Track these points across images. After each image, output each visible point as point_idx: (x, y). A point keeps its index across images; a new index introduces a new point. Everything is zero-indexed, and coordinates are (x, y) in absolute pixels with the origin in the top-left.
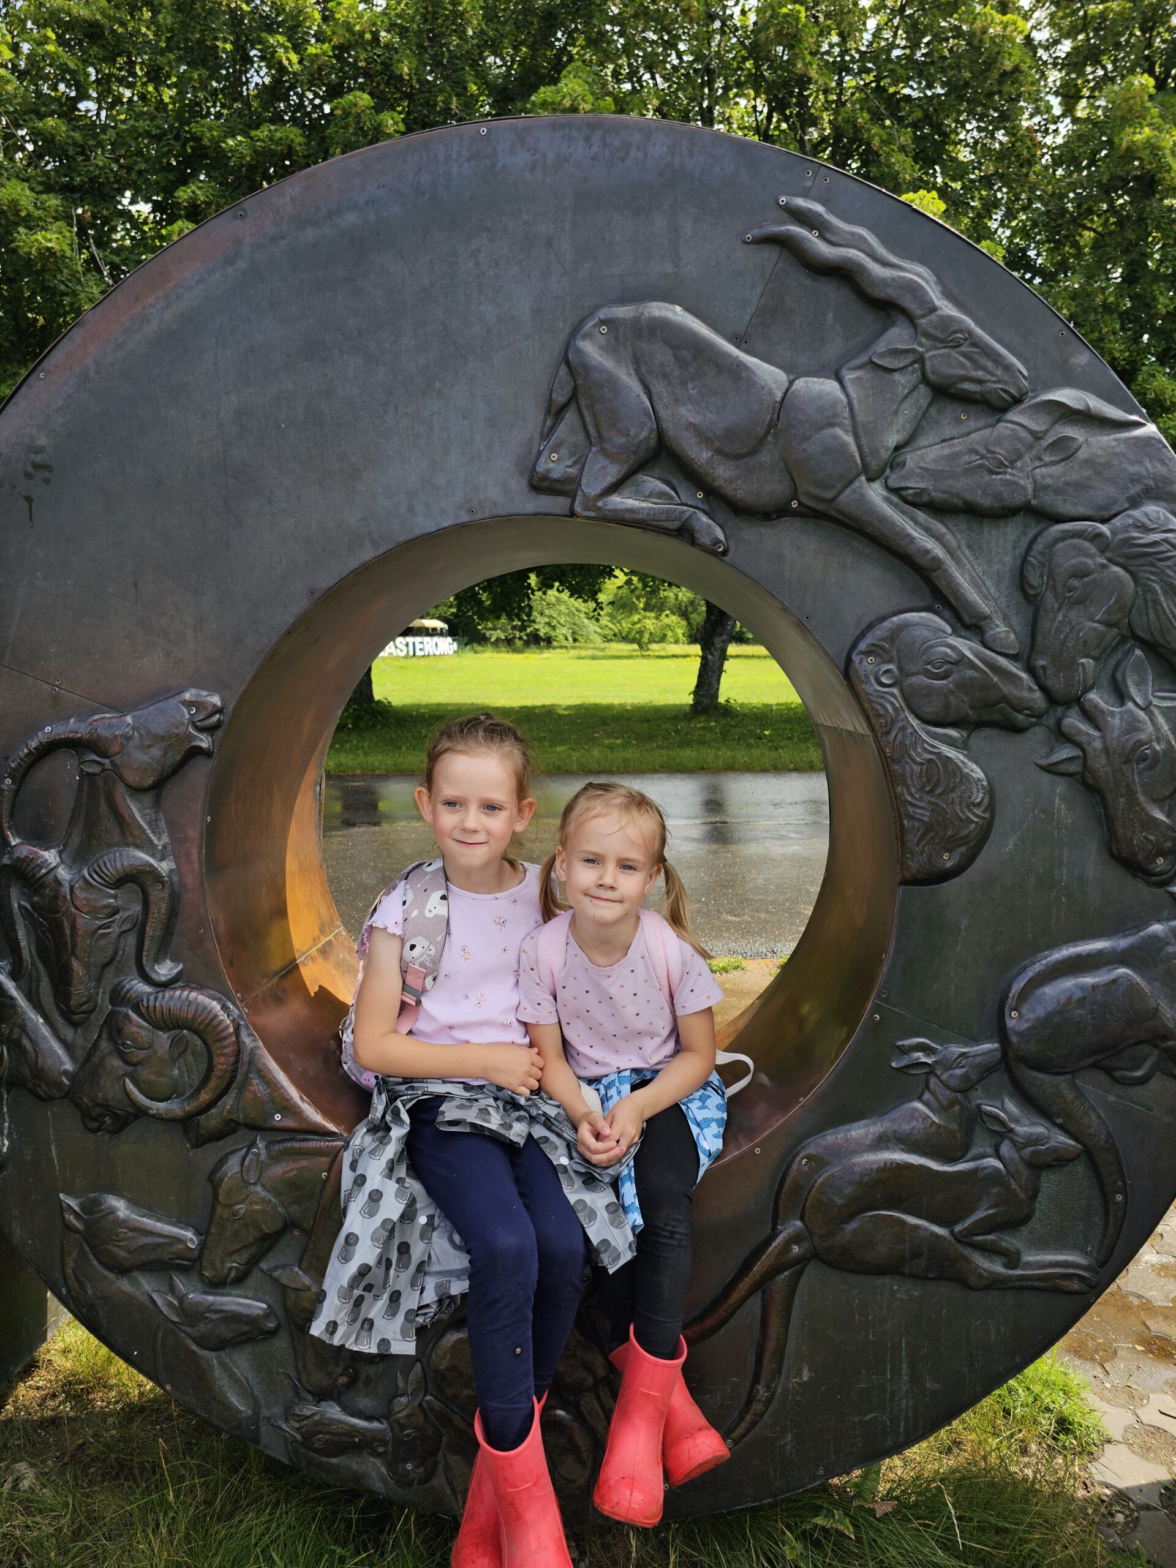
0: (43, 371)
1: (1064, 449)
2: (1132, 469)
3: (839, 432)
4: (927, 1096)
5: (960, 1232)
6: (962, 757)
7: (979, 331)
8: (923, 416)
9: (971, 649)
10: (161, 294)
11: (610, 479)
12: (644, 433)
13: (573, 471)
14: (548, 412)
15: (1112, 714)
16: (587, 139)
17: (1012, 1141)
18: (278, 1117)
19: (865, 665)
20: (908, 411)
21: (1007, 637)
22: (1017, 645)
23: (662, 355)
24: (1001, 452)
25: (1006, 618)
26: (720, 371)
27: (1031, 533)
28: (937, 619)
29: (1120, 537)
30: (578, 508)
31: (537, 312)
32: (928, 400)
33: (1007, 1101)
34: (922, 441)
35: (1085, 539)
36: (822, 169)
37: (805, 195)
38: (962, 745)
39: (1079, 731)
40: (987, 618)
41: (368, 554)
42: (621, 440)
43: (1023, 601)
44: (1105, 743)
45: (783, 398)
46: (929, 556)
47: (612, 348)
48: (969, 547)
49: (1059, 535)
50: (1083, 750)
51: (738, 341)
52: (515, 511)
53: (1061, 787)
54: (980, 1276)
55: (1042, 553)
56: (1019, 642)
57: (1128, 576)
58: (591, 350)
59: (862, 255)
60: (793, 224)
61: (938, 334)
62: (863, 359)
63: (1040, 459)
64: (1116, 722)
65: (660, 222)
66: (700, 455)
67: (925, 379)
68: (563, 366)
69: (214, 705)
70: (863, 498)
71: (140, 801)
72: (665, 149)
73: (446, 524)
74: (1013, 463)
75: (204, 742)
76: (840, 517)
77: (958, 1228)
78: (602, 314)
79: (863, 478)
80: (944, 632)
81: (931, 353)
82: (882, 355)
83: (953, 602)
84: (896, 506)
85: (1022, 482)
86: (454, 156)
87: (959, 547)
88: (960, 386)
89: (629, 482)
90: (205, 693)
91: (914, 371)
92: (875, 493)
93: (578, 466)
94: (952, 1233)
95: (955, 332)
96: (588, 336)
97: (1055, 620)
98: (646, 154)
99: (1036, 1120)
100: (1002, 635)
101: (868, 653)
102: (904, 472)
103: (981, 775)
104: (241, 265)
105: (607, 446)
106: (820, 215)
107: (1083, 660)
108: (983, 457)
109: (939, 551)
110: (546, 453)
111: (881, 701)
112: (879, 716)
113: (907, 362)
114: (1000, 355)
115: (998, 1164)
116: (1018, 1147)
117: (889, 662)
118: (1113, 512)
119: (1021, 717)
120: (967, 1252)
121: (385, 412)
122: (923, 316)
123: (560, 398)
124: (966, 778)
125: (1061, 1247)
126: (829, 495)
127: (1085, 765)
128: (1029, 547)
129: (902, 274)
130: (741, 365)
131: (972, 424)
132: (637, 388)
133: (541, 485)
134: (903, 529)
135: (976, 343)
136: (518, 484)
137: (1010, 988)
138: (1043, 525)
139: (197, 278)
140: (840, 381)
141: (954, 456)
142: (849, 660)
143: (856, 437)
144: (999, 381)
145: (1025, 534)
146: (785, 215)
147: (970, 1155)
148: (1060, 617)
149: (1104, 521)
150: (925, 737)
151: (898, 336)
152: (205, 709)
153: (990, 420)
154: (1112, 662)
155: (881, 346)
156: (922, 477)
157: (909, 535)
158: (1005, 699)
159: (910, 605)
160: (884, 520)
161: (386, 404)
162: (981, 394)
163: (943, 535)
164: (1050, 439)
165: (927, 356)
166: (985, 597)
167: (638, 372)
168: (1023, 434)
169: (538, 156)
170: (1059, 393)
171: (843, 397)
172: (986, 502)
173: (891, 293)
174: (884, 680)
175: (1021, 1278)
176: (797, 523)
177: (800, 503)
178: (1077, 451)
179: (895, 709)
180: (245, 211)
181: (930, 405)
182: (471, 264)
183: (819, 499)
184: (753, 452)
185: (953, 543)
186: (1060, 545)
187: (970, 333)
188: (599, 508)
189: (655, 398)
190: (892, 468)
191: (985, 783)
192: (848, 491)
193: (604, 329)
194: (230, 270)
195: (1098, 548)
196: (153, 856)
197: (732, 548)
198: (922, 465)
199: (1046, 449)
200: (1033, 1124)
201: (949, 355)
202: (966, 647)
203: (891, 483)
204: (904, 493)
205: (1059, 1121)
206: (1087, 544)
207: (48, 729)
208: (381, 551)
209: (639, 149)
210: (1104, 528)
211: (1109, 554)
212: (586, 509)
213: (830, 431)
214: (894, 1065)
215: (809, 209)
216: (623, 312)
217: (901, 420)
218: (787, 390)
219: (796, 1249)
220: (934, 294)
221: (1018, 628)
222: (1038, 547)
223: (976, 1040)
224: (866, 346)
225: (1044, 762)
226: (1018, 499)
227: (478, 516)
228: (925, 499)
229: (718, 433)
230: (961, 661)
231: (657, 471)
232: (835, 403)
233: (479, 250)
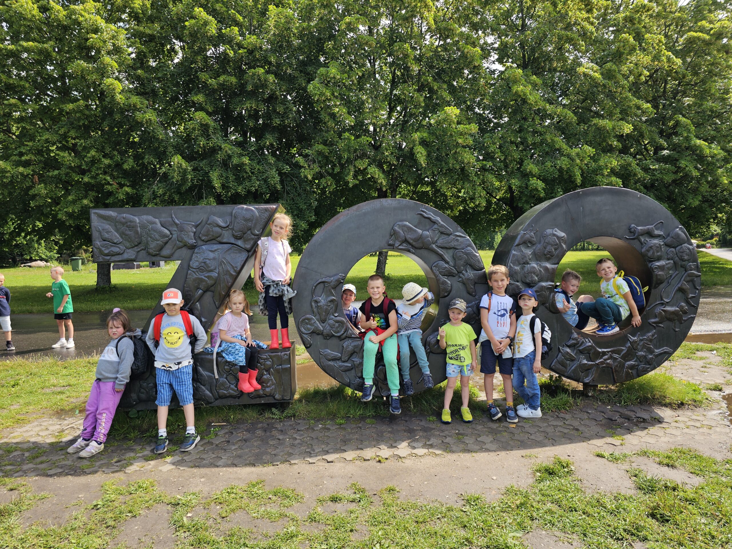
1: (457, 240)
2: (466, 243)
3: (429, 238)
6: (447, 280)
8: (440, 236)
10: (337, 220)
11: (399, 244)
12: (404, 239)
14: (390, 235)
15: (466, 274)
16: (395, 202)
18: (353, 335)
19: (434, 268)
20: (437, 236)
23: (405, 229)
24: (449, 241)
25: (452, 262)
26: (413, 231)
27: (454, 251)
28: (443, 262)
29: (465, 251)
30: (395, 248)
31: (388, 222)
32: (440, 234)
34: (440, 239)
37: (423, 209)
39: (462, 276)
40: (449, 262)
42: (401, 240)
43: (454, 259)
46: (441, 254)
47: (399, 228)
48: (446, 253)
50: (463, 279)
51: (415, 227)
53: (460, 284)
56: (453, 265)
57: (466, 256)
58: (396, 228)
59: (430, 216)
61: (441, 226)
62: (431, 229)
63: (454, 241)
65: (405, 212)
66: (411, 241)
67: (440, 232)
68: (392, 230)
69: (344, 276)
70: (432, 247)
71: (333, 290)
74: (451, 242)
75: (342, 281)
76: (430, 249)
78: (397, 223)
79: (432, 244)
80: (444, 264)
82: (434, 229)
83: (445, 260)
84: (437, 247)
85: (452, 244)
86: (378, 203)
88: (444, 232)
89: (401, 245)
90: (342, 274)
91: (438, 231)
92: (434, 246)
93: (395, 243)
95: (443, 226)
96: (396, 226)
97: (458, 262)
98: (403, 204)
100: (451, 264)
103: (450, 282)
104: (349, 217)
105: (398, 240)
106: (425, 211)
107: (461, 267)
108: (447, 241)
110: (390, 241)
111: (436, 273)
112: (436, 275)
113: (437, 229)
114: (449, 229)
117: (437, 268)
118: (464, 248)
119: (454, 275)
122: (439, 224)
123: (392, 234)
124: (448, 283)
126: (428, 246)
127: (463, 281)
128: (454, 253)
129: (435, 218)
130: (416, 230)
131: (446, 237)
132: (402, 233)
133: (389, 245)
135: (445, 226)
136: (386, 245)
139: (342, 218)
142: (432, 267)
143: (431, 239)
144: (449, 232)
146: (421, 211)
150: (442, 278)
151: (436, 226)
154: (465, 267)
155: (434, 227)
156: (440, 244)
157: (439, 251)
158: (452, 272)
159: (439, 260)
160: (435, 249)
163: (443, 251)
164: (455, 239)
165: (440, 229)
166: (449, 259)
167: (403, 231)
168: (452, 238)
169: (389, 204)
170: (457, 233)
171: (429, 234)
172: (448, 247)
173: (435, 221)
174: (436, 270)
176: (424, 250)
177: (424, 247)
178: (459, 240)
179: (438, 274)
180: (349, 210)
182: (380, 217)
184: (418, 241)
186: (457, 252)
188: (398, 248)
189: (405, 234)
190: (436, 243)
192: (430, 246)
193: (398, 225)
196: (335, 298)
197: (415, 253)
198: (440, 242)
201: (442, 229)
202: (447, 266)
206: (461, 252)
207: (320, 280)
210: (463, 250)
211: (464, 254)
214: (441, 323)
216: (400, 223)
218: (422, 233)
219: (428, 351)
220: (439, 220)
224: (432, 227)
225: (458, 281)
226: (452, 247)
228: (440, 247)
229: (413, 238)
230: (446, 268)
231: (405, 243)
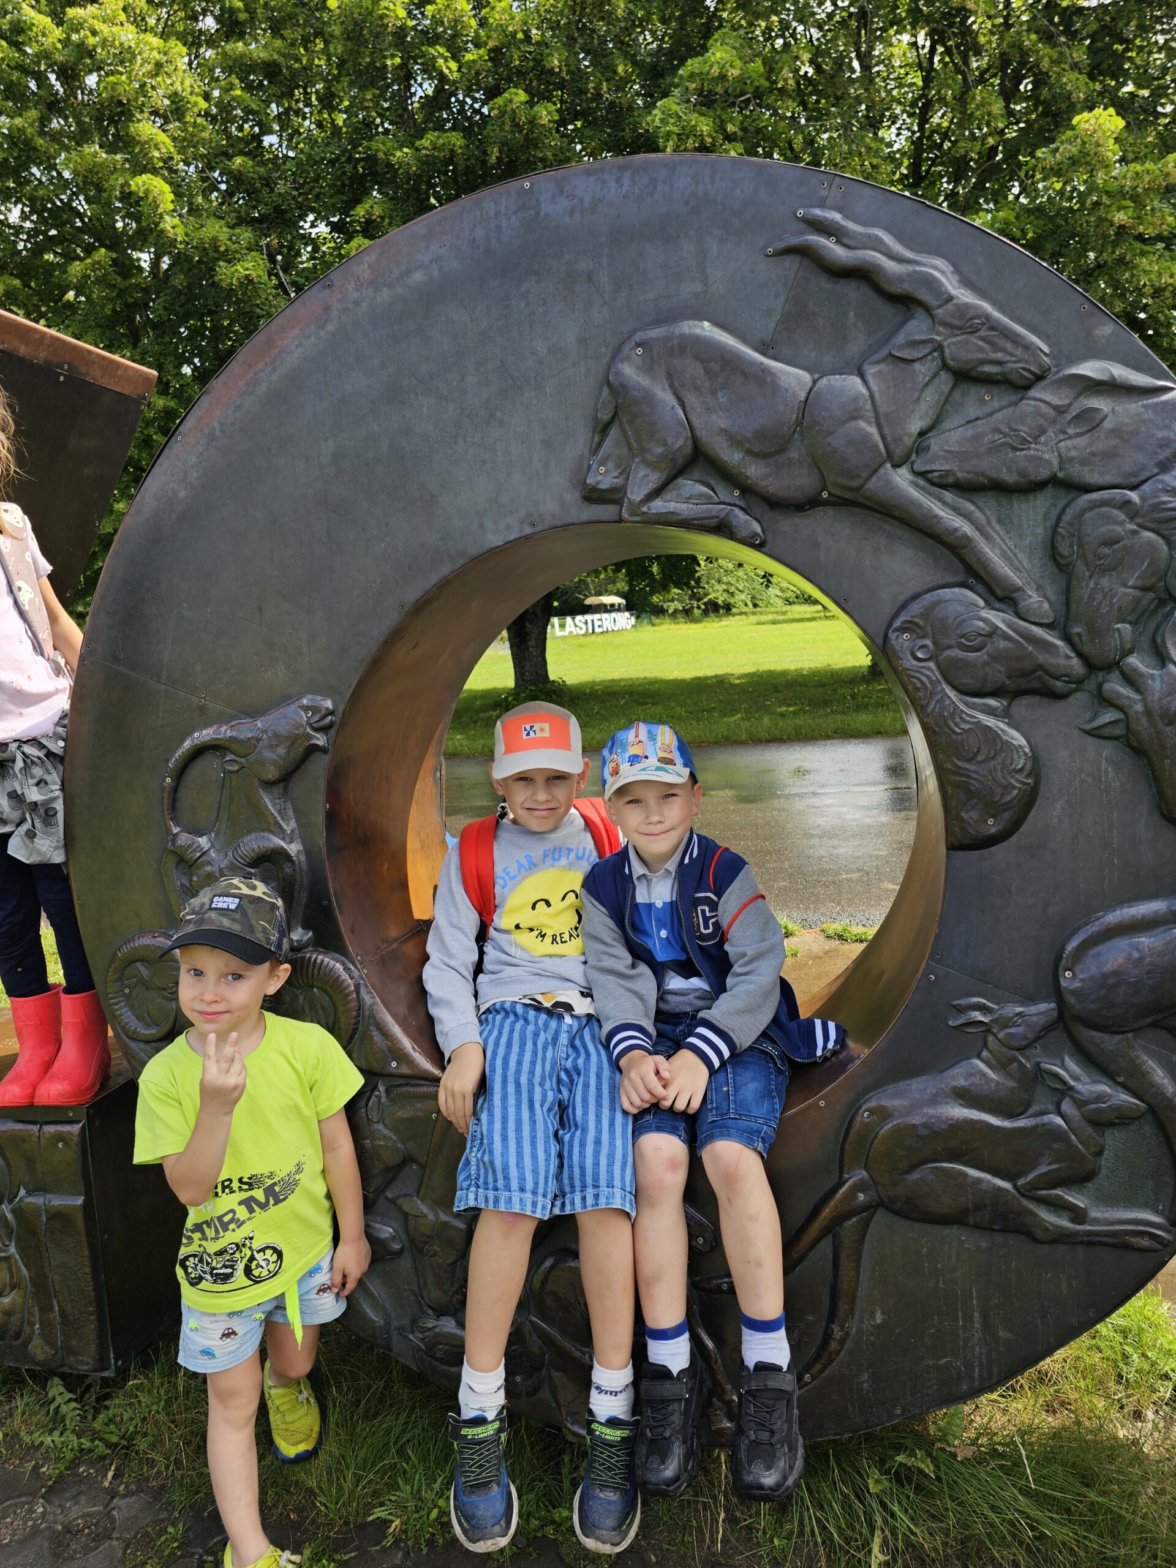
0: (180, 434)
1: (1089, 420)
2: (1160, 434)
3: (862, 424)
4: (985, 1053)
5: (1024, 1185)
6: (1001, 725)
7: (997, 314)
8: (947, 400)
9: (1004, 621)
10: (268, 360)
11: (651, 486)
12: (680, 442)
13: (619, 481)
14: (594, 428)
15: (1152, 677)
16: (618, 180)
17: (1073, 1098)
18: (394, 1064)
19: (901, 641)
20: (930, 398)
21: (1040, 608)
22: (1051, 614)
23: (693, 369)
24: (1024, 430)
25: (1039, 588)
26: (746, 378)
27: (1061, 504)
28: (969, 593)
29: (1150, 502)
30: (625, 515)
31: (582, 340)
32: (950, 386)
33: (1067, 1059)
34: (948, 424)
35: (1113, 507)
36: (837, 179)
37: (822, 205)
38: (1004, 714)
39: (1119, 694)
40: (1019, 589)
41: (446, 569)
42: (660, 450)
43: (1056, 571)
44: (1146, 706)
45: (807, 398)
46: (958, 534)
47: (648, 367)
48: (999, 521)
49: (1086, 505)
50: (1125, 713)
51: (764, 348)
52: (570, 521)
53: (1108, 749)
54: (1047, 1230)
55: (1070, 524)
56: (1054, 611)
57: (1161, 541)
58: (629, 372)
59: (878, 255)
60: (811, 233)
61: (954, 322)
62: (883, 353)
63: (1064, 432)
64: (1157, 685)
65: (687, 247)
66: (732, 457)
67: (945, 366)
68: (605, 388)
69: (327, 709)
70: (889, 483)
71: (271, 793)
72: (689, 179)
73: (512, 537)
74: (1036, 438)
75: (320, 740)
76: (868, 504)
77: (1021, 1182)
78: (638, 337)
79: (888, 465)
80: (977, 606)
81: (949, 341)
82: (901, 347)
83: (984, 576)
84: (923, 488)
85: (1046, 456)
86: (503, 211)
87: (989, 523)
88: (980, 369)
89: (670, 487)
90: (319, 698)
91: (933, 360)
92: (902, 479)
93: (624, 476)
94: (1015, 1187)
95: (972, 318)
96: (628, 358)
97: (1085, 588)
98: (672, 187)
99: (1097, 1077)
100: (1036, 605)
101: (902, 630)
102: (929, 456)
103: (1023, 742)
104: (330, 328)
105: (647, 456)
106: (837, 223)
107: (1119, 626)
108: (1005, 435)
109: (967, 529)
110: (594, 467)
111: (918, 675)
112: (918, 689)
113: (926, 351)
114: (1019, 335)
115: (1059, 1121)
116: (1080, 1104)
117: (924, 637)
118: (1142, 478)
119: (1059, 684)
120: (1032, 1206)
121: (456, 443)
122: (939, 307)
123: (605, 417)
124: (1007, 746)
125: (1131, 1202)
126: (855, 483)
127: (1128, 728)
128: (1059, 519)
129: (918, 268)
130: (765, 370)
131: (996, 404)
132: (671, 400)
133: (593, 496)
134: (930, 510)
135: (993, 326)
136: (573, 497)
137: (1063, 948)
138: (1073, 495)
139: (296, 343)
140: (862, 376)
141: (977, 437)
142: (886, 636)
143: (879, 427)
144: (1019, 361)
145: (1055, 506)
146: (803, 226)
147: (1030, 1112)
148: (1092, 584)
149: (1133, 488)
150: (962, 707)
151: (917, 328)
152: (320, 712)
153: (1013, 397)
154: (1152, 625)
155: (901, 338)
156: (947, 460)
157: (936, 516)
158: (1041, 667)
159: (943, 581)
160: (912, 502)
161: (456, 436)
162: (1002, 374)
163: (972, 513)
164: (1074, 411)
165: (945, 344)
166: (1017, 569)
167: (672, 386)
168: (1045, 409)
169: (576, 201)
170: (1082, 366)
171: (864, 391)
172: (1011, 478)
173: (907, 288)
174: (920, 655)
175: (1090, 1233)
176: (830, 511)
177: (830, 494)
178: (1102, 421)
179: (932, 682)
180: (331, 280)
181: (952, 389)
182: (522, 305)
183: (847, 488)
184: (782, 450)
185: (982, 519)
186: (1088, 515)
187: (988, 317)
188: (644, 513)
189: (688, 409)
190: (917, 453)
191: (1027, 750)
192: (874, 479)
193: (639, 352)
194: (322, 333)
195: (1127, 515)
196: (283, 839)
197: (770, 539)
198: (946, 448)
199: (1069, 422)
200: (1095, 1082)
201: (968, 342)
202: (998, 618)
203: (916, 467)
204: (930, 476)
205: (1121, 1079)
206: (1116, 512)
207: (196, 735)
208: (458, 565)
209: (665, 182)
210: (1134, 496)
211: (1139, 520)
212: (633, 514)
213: (852, 424)
214: (950, 1023)
215: (825, 217)
217: (923, 407)
218: (811, 390)
219: (861, 1197)
220: (951, 285)
221: (1052, 598)
222: (1067, 518)
223: (1032, 1000)
224: (887, 340)
225: (1088, 727)
226: (1044, 473)
227: (538, 529)
228: (951, 480)
229: (749, 435)
230: (994, 632)
231: (697, 474)
232: (857, 397)
233: (528, 292)
